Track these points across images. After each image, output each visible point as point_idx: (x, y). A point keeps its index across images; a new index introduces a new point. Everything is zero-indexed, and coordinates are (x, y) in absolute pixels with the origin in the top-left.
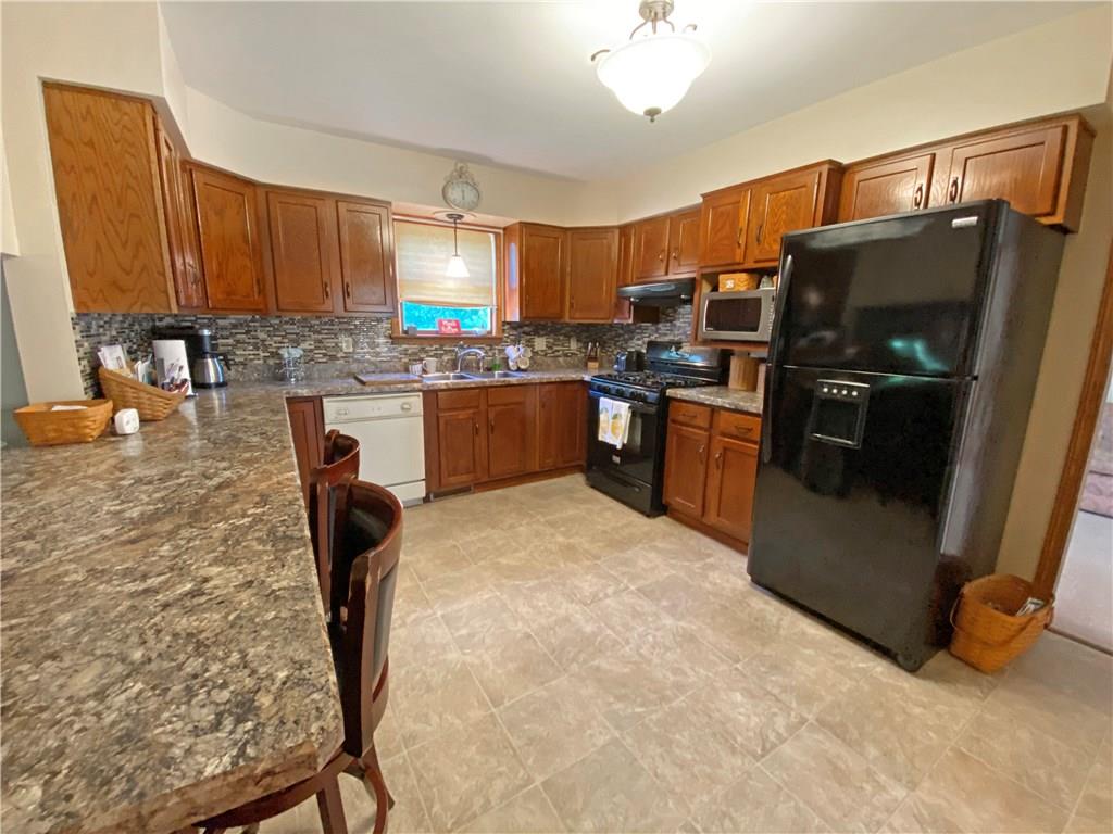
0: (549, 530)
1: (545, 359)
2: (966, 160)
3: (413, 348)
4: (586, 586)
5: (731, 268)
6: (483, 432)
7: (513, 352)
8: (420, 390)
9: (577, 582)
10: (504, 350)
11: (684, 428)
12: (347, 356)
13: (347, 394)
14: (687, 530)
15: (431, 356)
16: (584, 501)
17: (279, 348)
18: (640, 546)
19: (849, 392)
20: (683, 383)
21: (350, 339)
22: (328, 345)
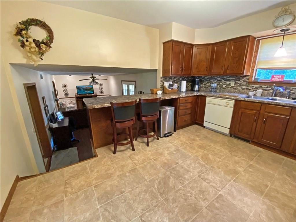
6: (259, 122)
8: (234, 99)
12: (232, 88)
21: (234, 82)
22: (228, 84)
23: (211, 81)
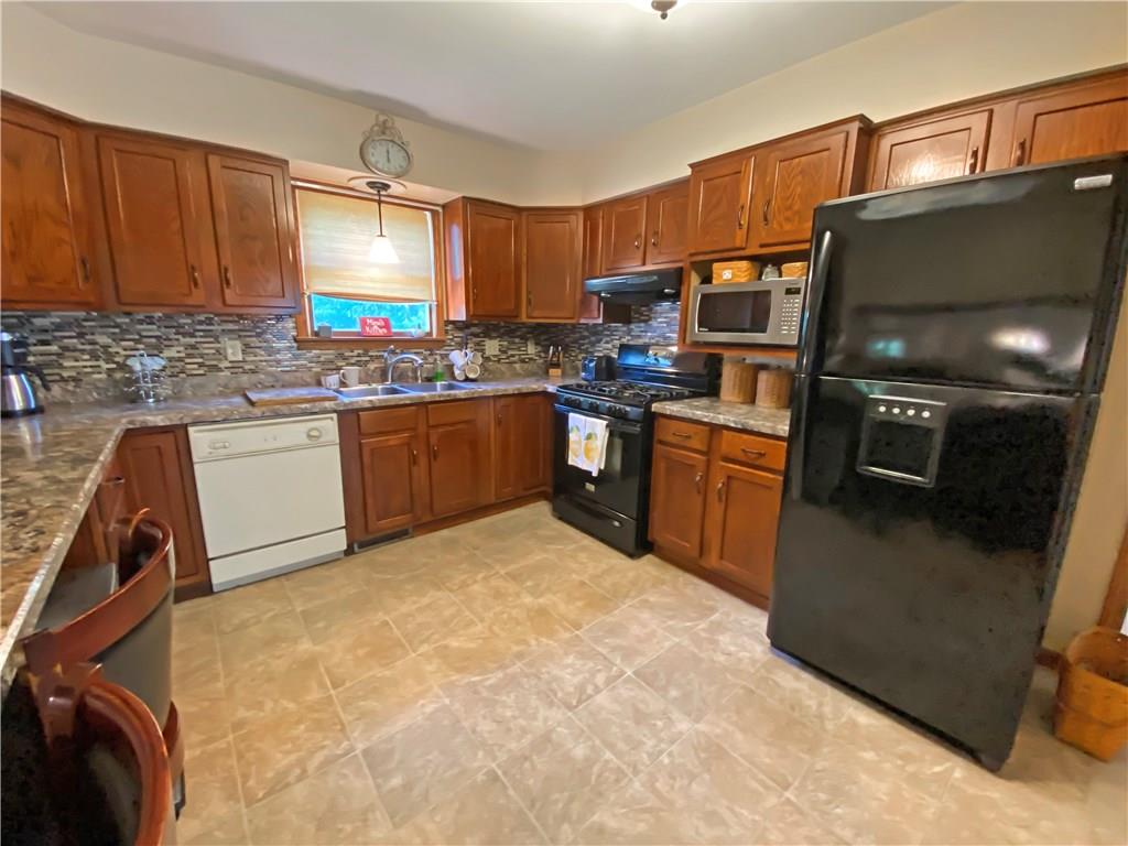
0: (512, 587)
1: (499, 366)
2: (1037, 116)
3: (329, 354)
4: (566, 675)
5: (726, 255)
6: (423, 461)
7: (458, 358)
8: (335, 411)
9: (556, 672)
10: (447, 356)
11: (674, 450)
12: (236, 367)
13: (225, 421)
14: (680, 573)
15: (353, 364)
16: (551, 540)
17: (128, 357)
18: (629, 602)
19: (918, 413)
20: (668, 395)
21: (238, 344)
22: (206, 351)
23: (93, 343)
